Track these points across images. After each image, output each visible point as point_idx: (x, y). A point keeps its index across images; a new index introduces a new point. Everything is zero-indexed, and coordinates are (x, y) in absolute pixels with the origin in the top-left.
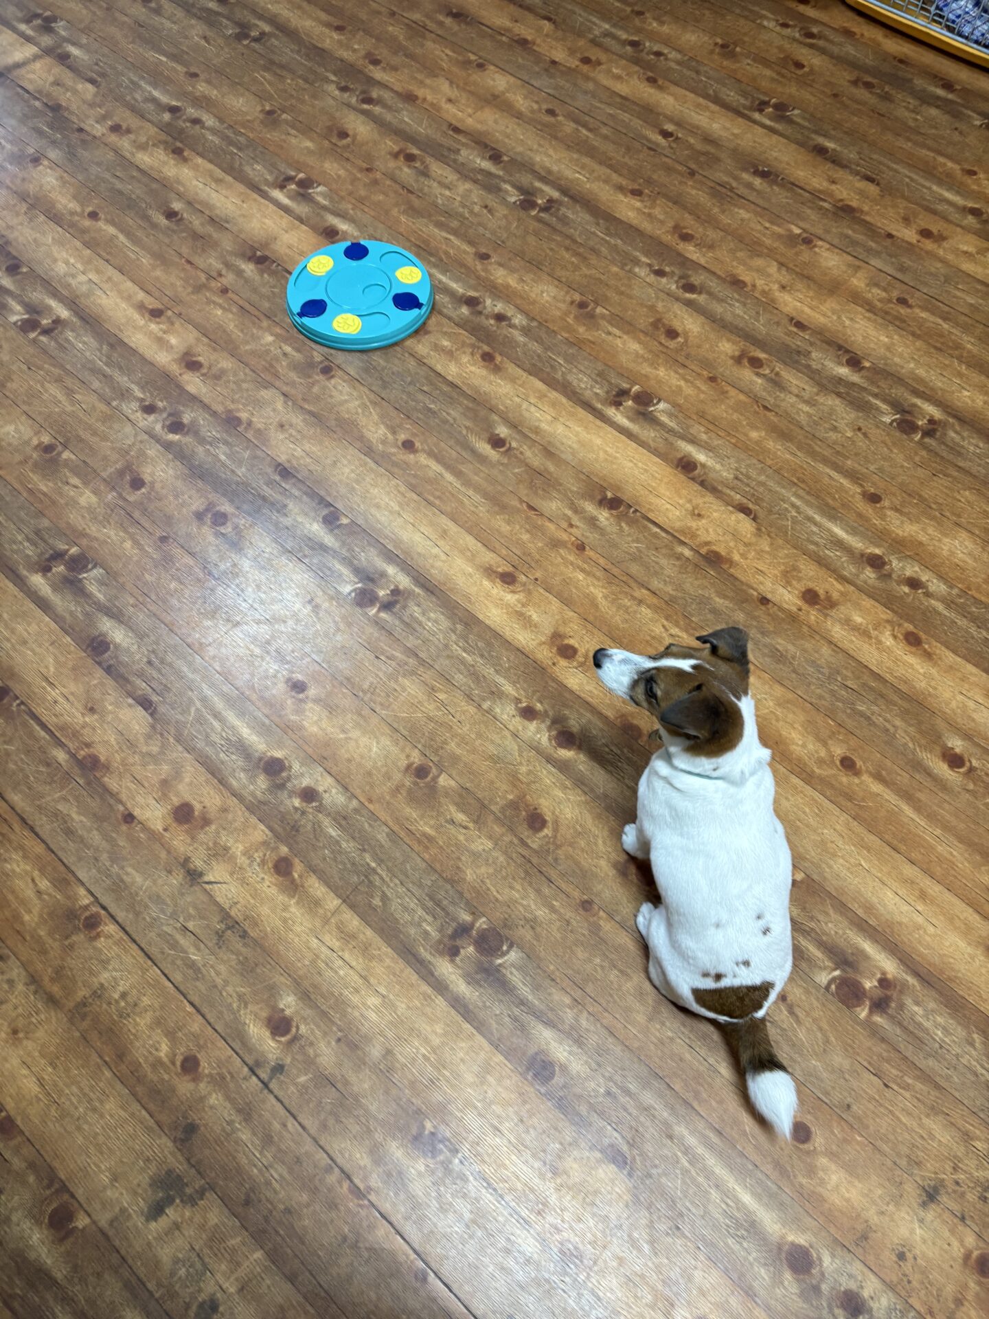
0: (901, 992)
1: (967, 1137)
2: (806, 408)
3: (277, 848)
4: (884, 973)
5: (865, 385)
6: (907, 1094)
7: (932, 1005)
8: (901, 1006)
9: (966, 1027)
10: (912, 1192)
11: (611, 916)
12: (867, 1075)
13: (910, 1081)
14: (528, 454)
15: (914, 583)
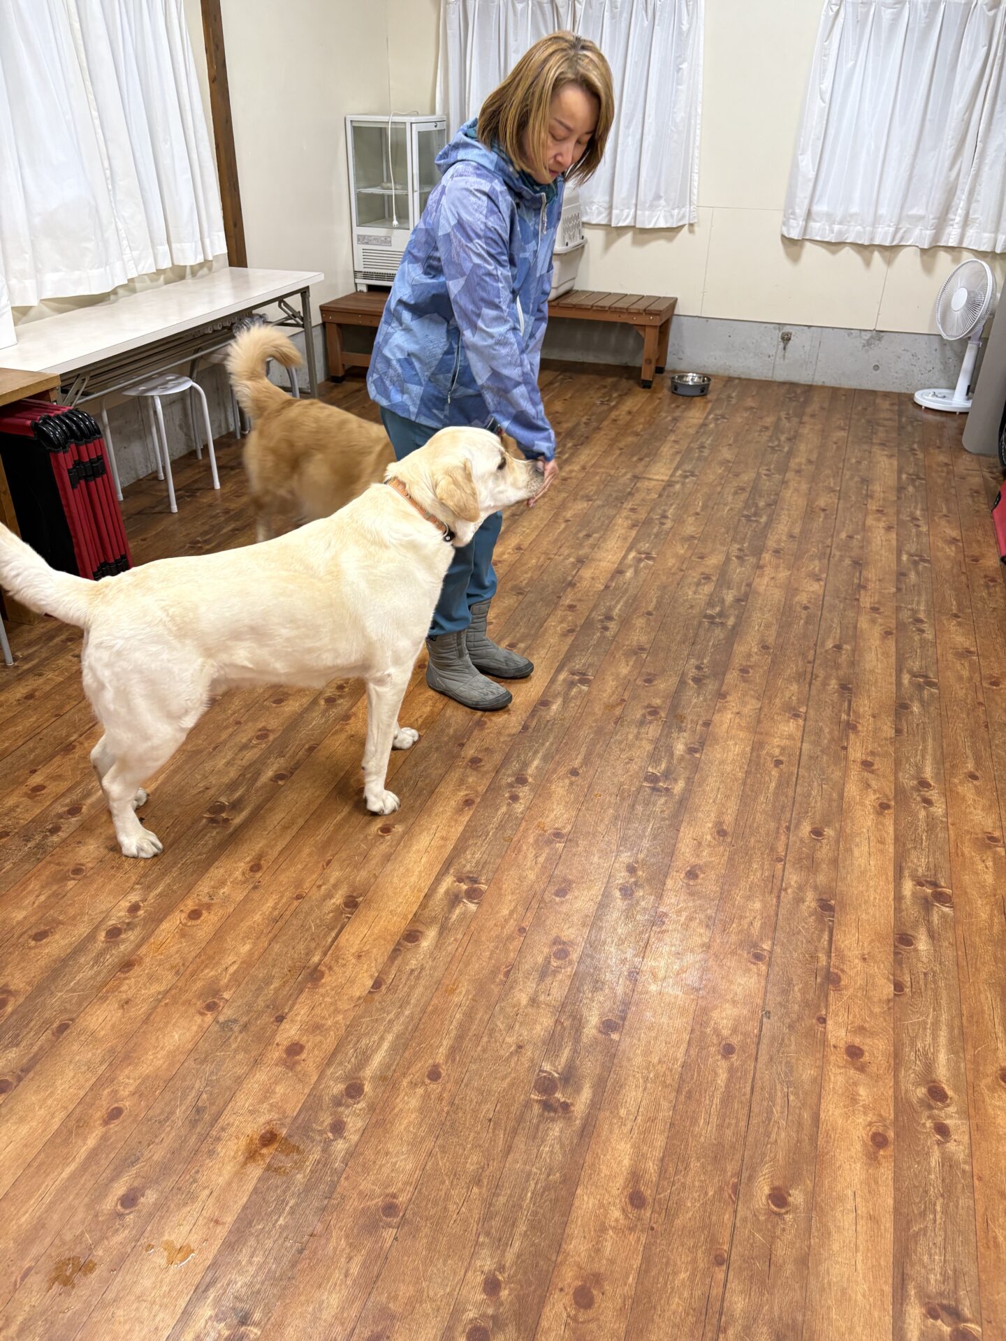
2: (631, 737)
5: (675, 757)
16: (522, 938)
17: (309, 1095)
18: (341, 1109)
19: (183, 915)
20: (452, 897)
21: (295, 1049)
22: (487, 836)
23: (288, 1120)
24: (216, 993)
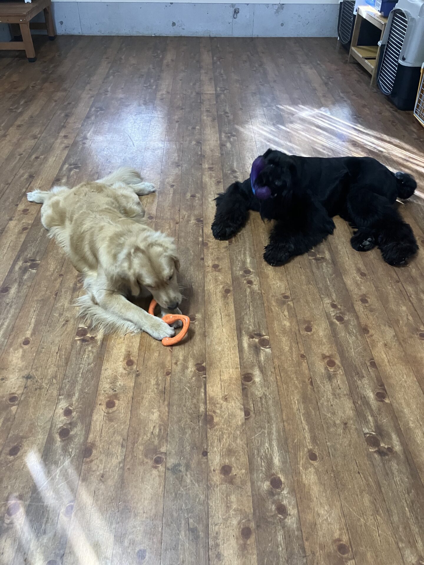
0: (93, 343)
1: (55, 377)
3: (29, 226)
4: (96, 337)
6: (58, 358)
7: (95, 350)
8: (87, 345)
9: (94, 361)
10: (26, 373)
11: (62, 281)
12: (57, 348)
13: (63, 357)
14: (197, 201)
15: (250, 282)
16: (306, 361)
17: (253, 496)
18: (276, 497)
19: (103, 407)
20: (254, 348)
21: (226, 470)
22: (249, 307)
23: (251, 517)
24: (155, 450)
